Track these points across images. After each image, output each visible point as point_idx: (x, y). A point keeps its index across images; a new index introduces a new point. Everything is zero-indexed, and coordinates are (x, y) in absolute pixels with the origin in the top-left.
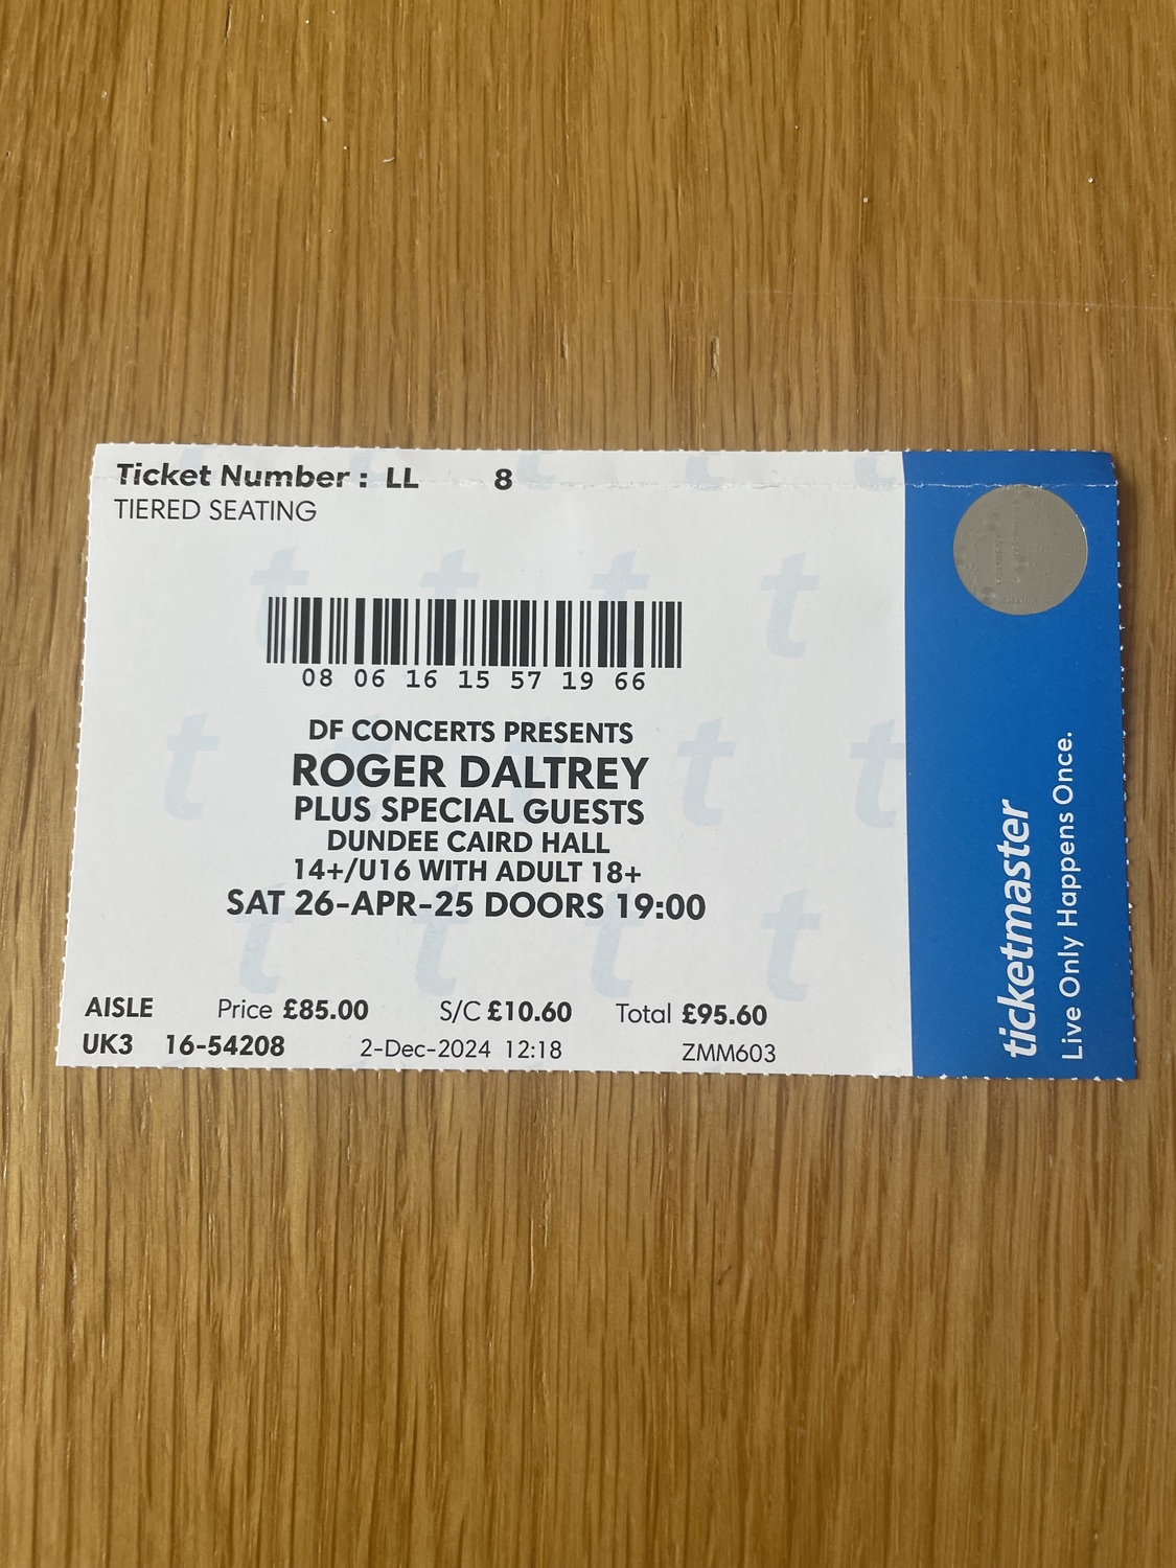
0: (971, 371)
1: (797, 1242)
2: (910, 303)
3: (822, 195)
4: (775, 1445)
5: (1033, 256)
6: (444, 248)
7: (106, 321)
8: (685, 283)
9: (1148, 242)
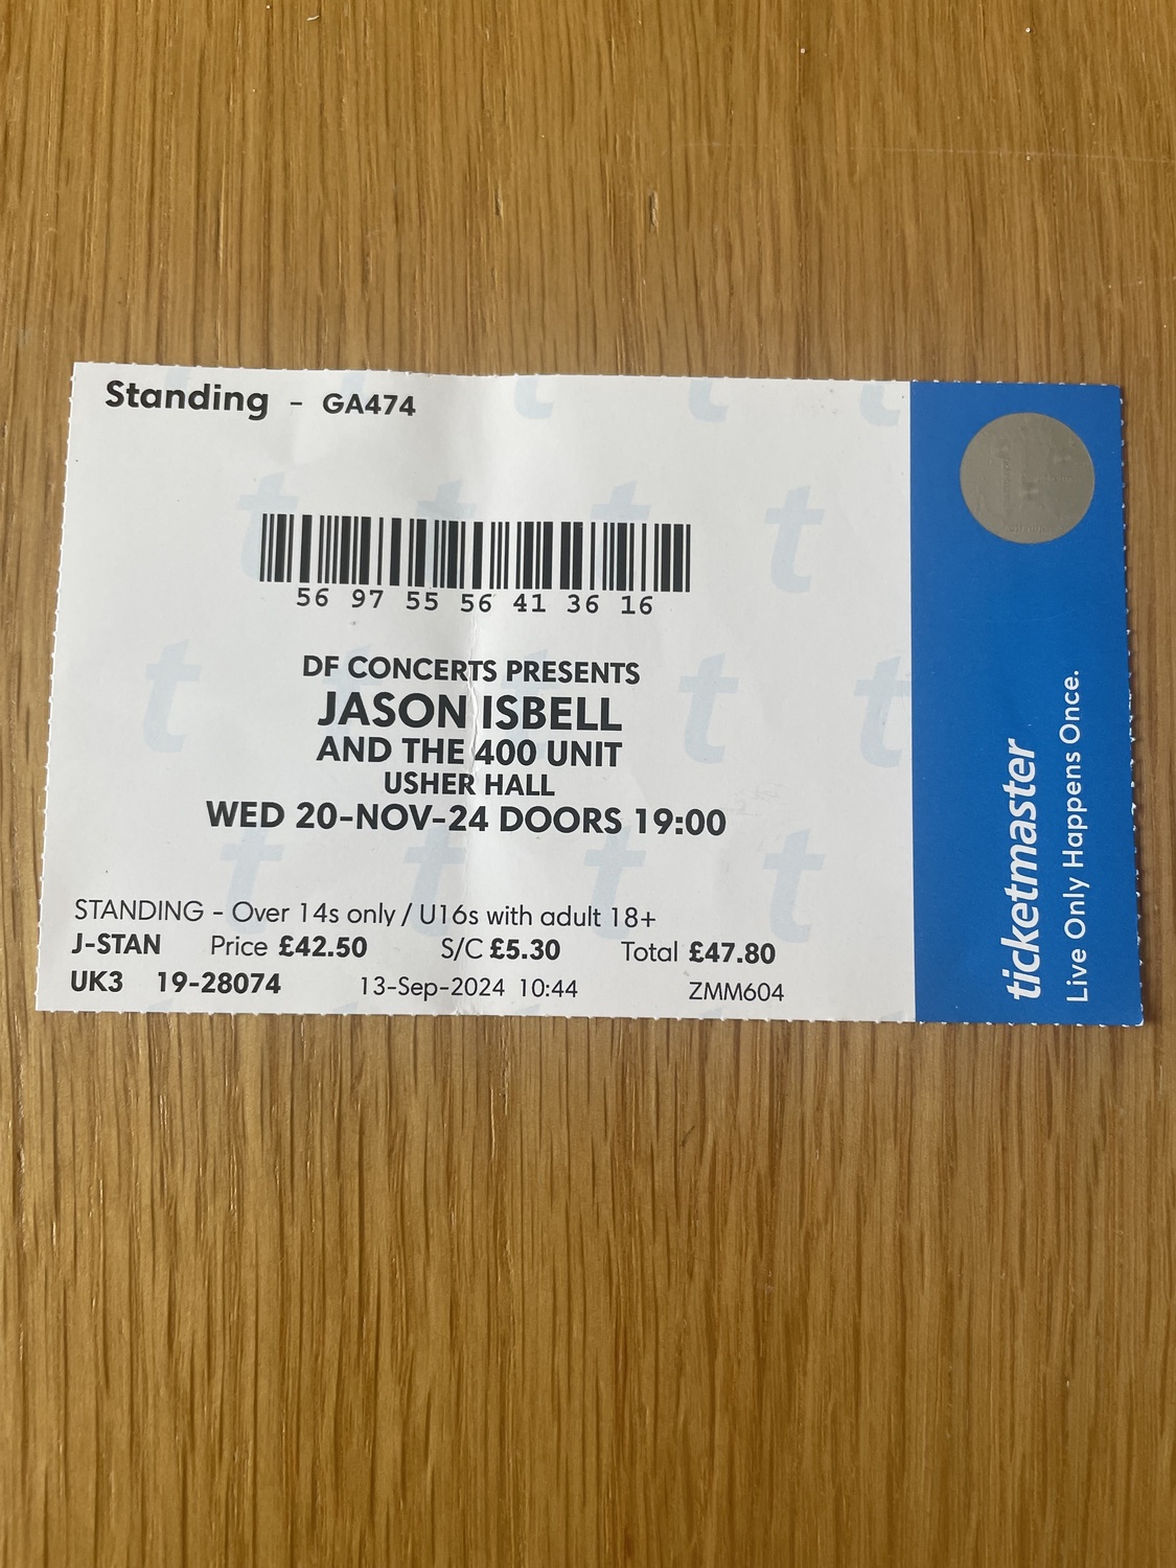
0: (914, 222)
1: (760, 1100)
2: (850, 153)
3: (758, 46)
4: (742, 1303)
5: (973, 105)
6: (372, 107)
7: (24, 188)
8: (621, 137)
9: (1087, 91)
